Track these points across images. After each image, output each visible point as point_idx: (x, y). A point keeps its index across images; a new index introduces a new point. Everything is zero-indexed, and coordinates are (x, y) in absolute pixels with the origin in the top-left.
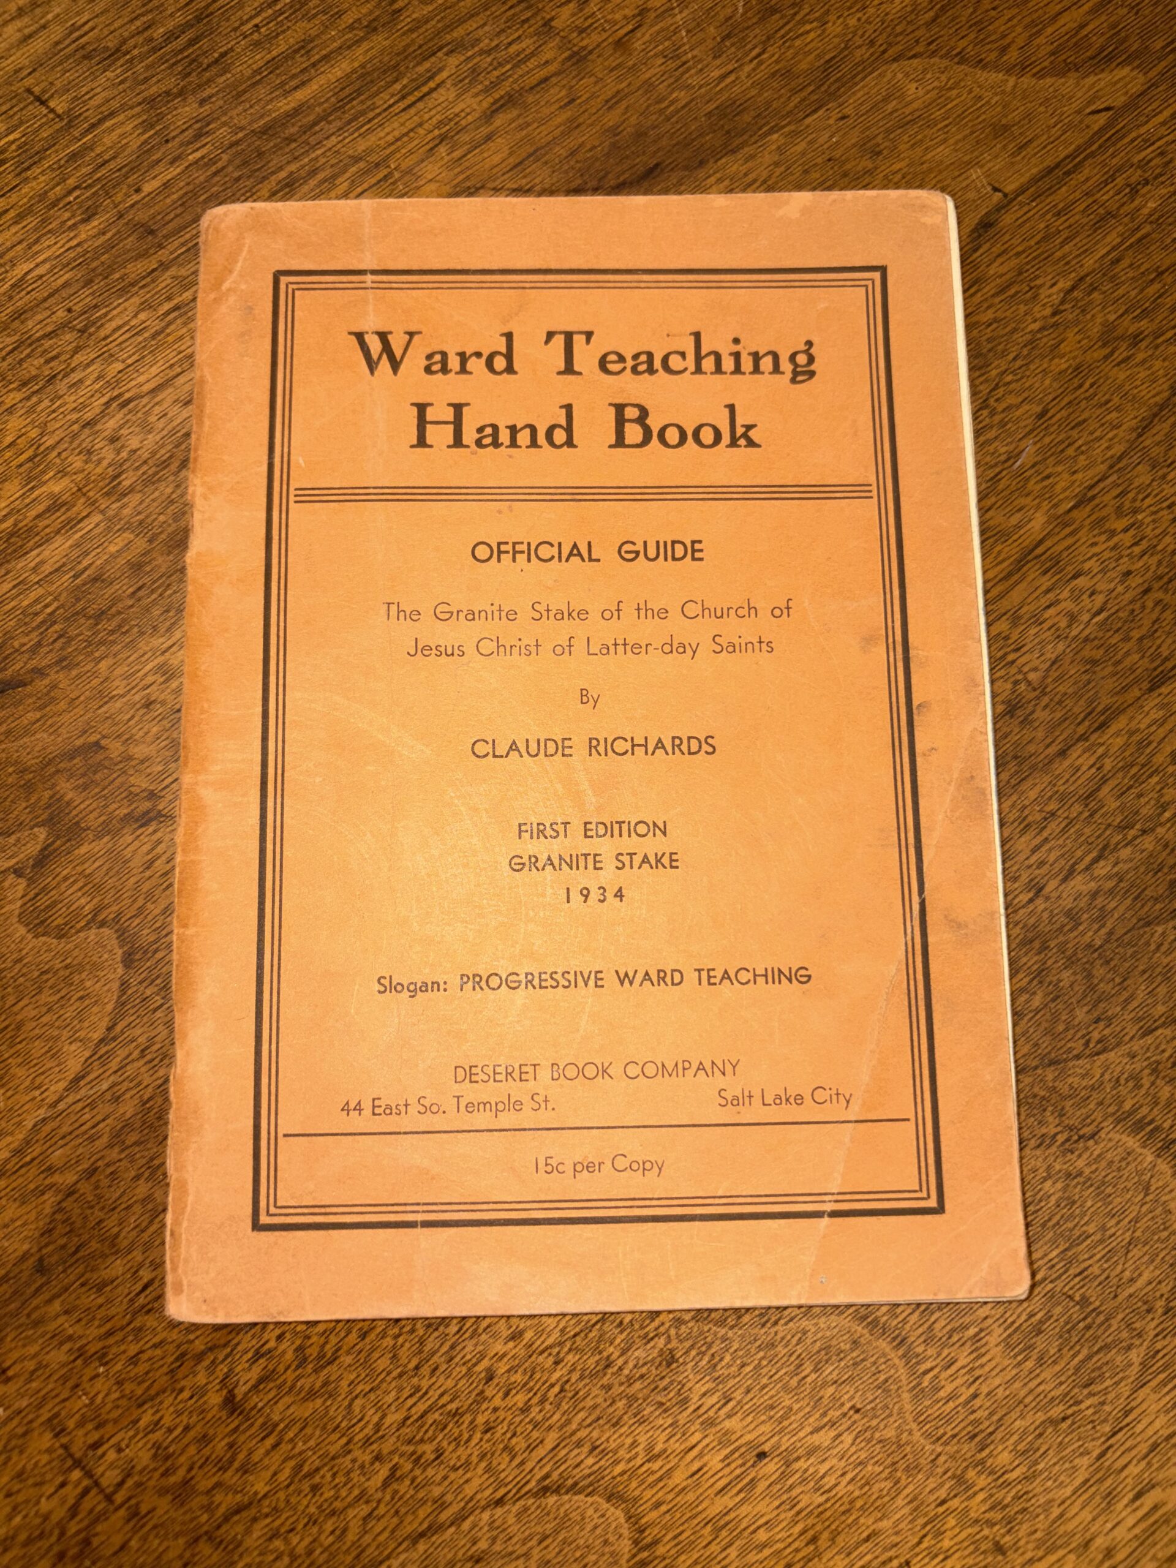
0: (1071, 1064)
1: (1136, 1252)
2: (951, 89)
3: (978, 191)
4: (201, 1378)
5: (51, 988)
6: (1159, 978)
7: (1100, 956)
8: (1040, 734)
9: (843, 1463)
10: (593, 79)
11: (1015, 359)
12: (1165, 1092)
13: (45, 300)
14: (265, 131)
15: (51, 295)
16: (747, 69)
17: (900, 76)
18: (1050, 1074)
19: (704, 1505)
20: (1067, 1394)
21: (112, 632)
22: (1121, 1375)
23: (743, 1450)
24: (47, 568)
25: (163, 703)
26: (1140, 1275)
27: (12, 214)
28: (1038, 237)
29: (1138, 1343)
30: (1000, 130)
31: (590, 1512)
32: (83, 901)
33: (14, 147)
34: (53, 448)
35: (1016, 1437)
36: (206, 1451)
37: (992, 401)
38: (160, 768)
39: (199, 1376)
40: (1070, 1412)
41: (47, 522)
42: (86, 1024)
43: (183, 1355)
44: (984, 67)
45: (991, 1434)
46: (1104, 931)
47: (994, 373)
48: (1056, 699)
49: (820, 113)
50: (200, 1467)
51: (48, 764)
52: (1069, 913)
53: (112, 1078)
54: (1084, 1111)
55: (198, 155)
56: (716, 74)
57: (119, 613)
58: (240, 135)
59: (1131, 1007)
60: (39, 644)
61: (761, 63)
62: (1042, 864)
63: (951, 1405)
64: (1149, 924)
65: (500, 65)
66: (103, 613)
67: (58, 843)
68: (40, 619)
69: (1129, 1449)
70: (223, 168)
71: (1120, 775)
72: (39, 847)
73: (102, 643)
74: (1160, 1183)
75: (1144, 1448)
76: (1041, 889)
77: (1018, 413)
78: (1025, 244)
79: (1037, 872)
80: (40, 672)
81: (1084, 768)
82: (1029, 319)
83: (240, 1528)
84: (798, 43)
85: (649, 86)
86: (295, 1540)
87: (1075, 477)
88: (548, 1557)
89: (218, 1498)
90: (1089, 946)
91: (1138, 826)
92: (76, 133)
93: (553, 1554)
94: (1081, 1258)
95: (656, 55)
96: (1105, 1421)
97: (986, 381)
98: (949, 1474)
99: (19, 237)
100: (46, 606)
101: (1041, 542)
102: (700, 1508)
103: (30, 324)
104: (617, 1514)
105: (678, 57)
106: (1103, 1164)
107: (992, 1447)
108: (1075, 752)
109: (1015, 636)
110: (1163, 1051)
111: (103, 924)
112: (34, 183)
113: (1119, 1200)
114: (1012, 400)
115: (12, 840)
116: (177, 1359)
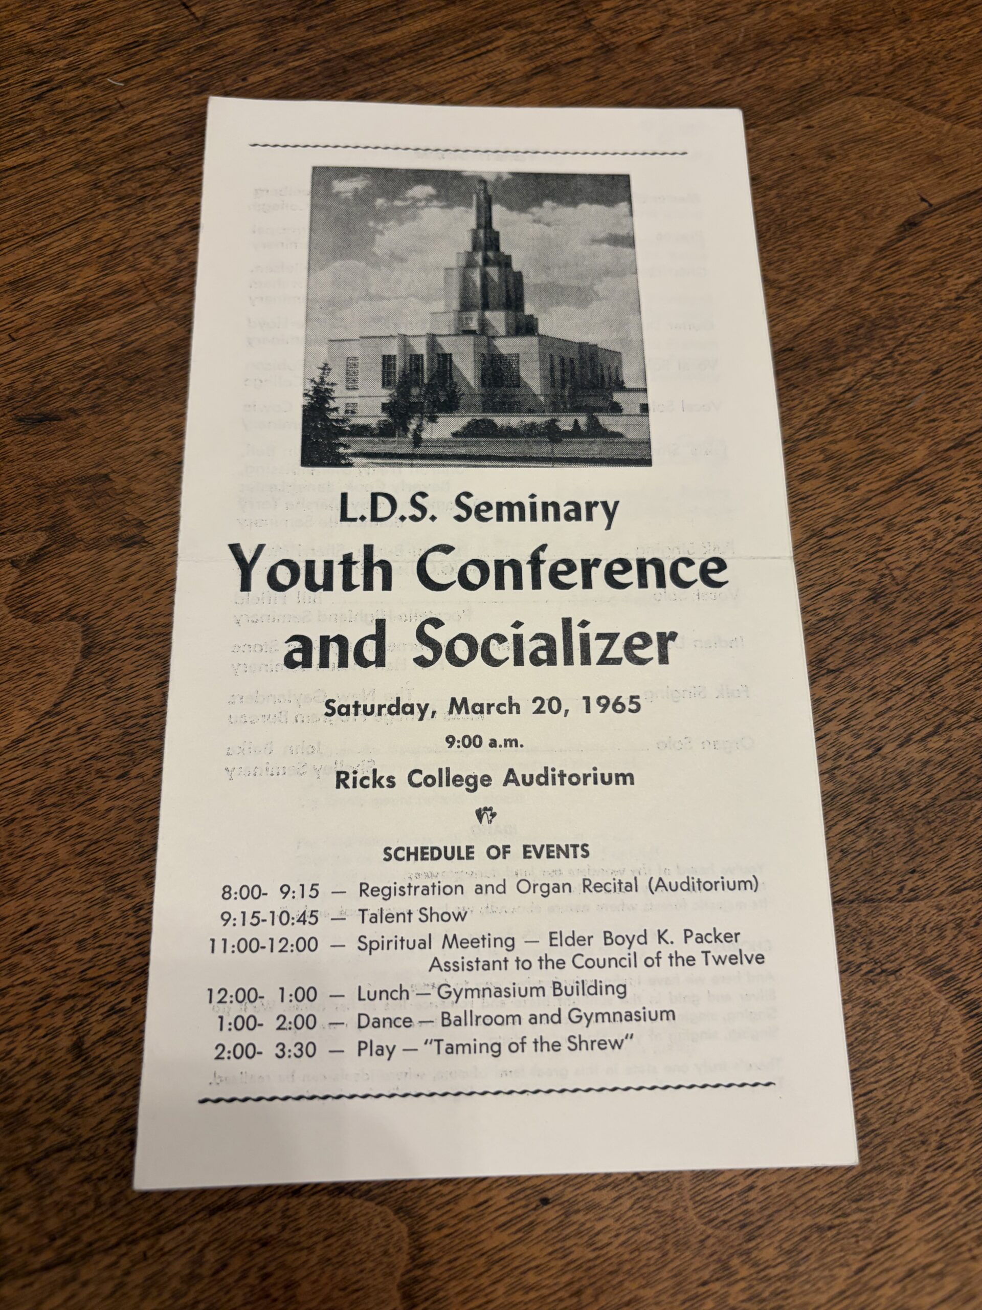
0: (884, 904)
1: (919, 1086)
2: (898, 122)
3: (909, 198)
4: (58, 1021)
5: (17, 661)
6: (973, 847)
7: (923, 817)
8: (897, 621)
9: (618, 1225)
10: (616, 66)
11: (920, 326)
12: (966, 947)
13: (153, 142)
14: (353, 57)
15: (157, 140)
16: (739, 80)
17: (858, 106)
18: (864, 910)
19: (483, 1236)
20: (836, 1205)
21: (141, 393)
22: (889, 1197)
23: (529, 1192)
24: (101, 336)
25: (168, 455)
26: (920, 1107)
27: (143, 78)
28: (952, 240)
29: (909, 1170)
30: (933, 159)
31: (377, 1220)
32: (62, 596)
33: (157, 33)
34: (131, 248)
35: (783, 1235)
36: (46, 1088)
37: (896, 354)
38: (153, 504)
39: (56, 1019)
40: (837, 1222)
41: (111, 301)
42: (37, 697)
43: (48, 996)
44: (927, 112)
45: (760, 1227)
46: (929, 796)
47: (901, 333)
48: (915, 596)
49: (791, 121)
50: (37, 1101)
51: (63, 483)
52: (901, 774)
53: (48, 746)
54: (889, 948)
55: (297, 63)
56: (714, 79)
57: (151, 379)
58: (333, 56)
59: (945, 866)
60: (80, 391)
61: (750, 78)
62: (883, 728)
63: (727, 1192)
64: (969, 798)
65: (546, 43)
66: (138, 377)
67: (54, 546)
68: (85, 372)
69: (887, 1270)
70: (315, 76)
71: (962, 668)
72: (37, 547)
73: (131, 399)
74: (950, 1028)
75: (901, 1271)
76: (880, 749)
77: (917, 367)
78: (941, 244)
79: (878, 734)
80: (75, 412)
81: (931, 656)
82: (936, 298)
83: (57, 1166)
84: (782, 69)
85: (659, 78)
86: (103, 1187)
87: (956, 425)
88: (330, 1255)
89: (45, 1134)
90: (914, 806)
91: (971, 714)
92: (207, 32)
93: (336, 1253)
94: (869, 1080)
95: (668, 58)
96: (868, 1238)
97: (893, 338)
98: (715, 1257)
99: (144, 95)
100: (94, 364)
101: (921, 469)
102: (479, 1239)
103: (136, 157)
104: (401, 1228)
105: (686, 62)
106: (900, 999)
107: (759, 1240)
108: (927, 641)
109: (887, 538)
110: (968, 910)
111: (73, 618)
112: (165, 61)
113: (909, 1035)
114: (912, 356)
115: (17, 537)
116: (41, 999)
